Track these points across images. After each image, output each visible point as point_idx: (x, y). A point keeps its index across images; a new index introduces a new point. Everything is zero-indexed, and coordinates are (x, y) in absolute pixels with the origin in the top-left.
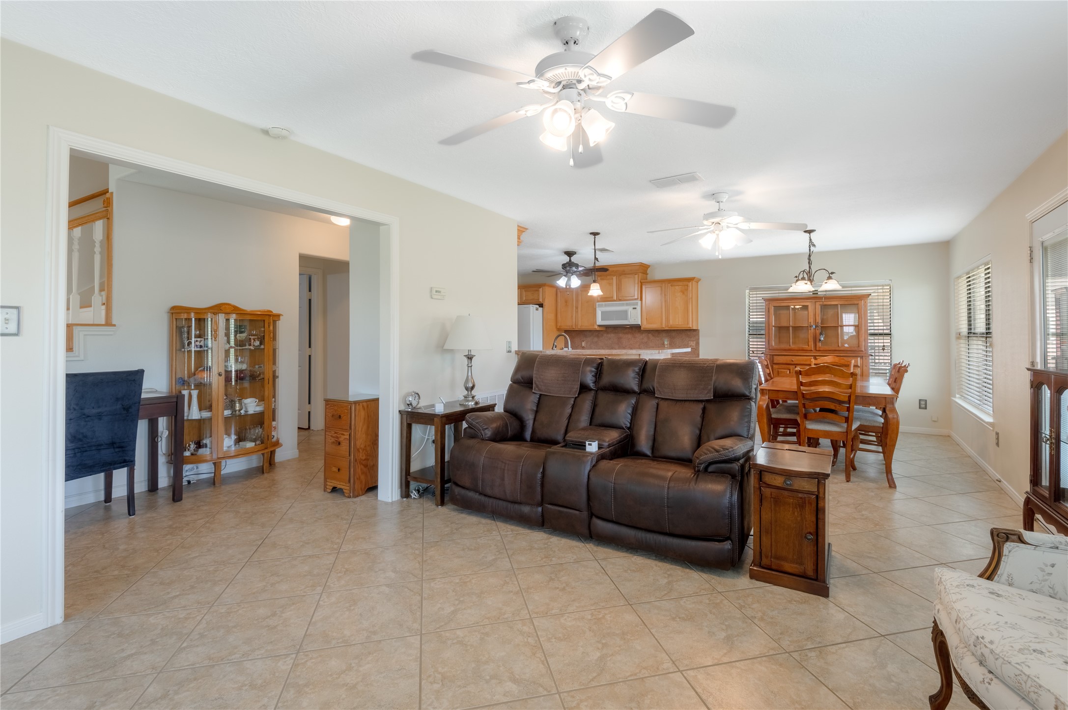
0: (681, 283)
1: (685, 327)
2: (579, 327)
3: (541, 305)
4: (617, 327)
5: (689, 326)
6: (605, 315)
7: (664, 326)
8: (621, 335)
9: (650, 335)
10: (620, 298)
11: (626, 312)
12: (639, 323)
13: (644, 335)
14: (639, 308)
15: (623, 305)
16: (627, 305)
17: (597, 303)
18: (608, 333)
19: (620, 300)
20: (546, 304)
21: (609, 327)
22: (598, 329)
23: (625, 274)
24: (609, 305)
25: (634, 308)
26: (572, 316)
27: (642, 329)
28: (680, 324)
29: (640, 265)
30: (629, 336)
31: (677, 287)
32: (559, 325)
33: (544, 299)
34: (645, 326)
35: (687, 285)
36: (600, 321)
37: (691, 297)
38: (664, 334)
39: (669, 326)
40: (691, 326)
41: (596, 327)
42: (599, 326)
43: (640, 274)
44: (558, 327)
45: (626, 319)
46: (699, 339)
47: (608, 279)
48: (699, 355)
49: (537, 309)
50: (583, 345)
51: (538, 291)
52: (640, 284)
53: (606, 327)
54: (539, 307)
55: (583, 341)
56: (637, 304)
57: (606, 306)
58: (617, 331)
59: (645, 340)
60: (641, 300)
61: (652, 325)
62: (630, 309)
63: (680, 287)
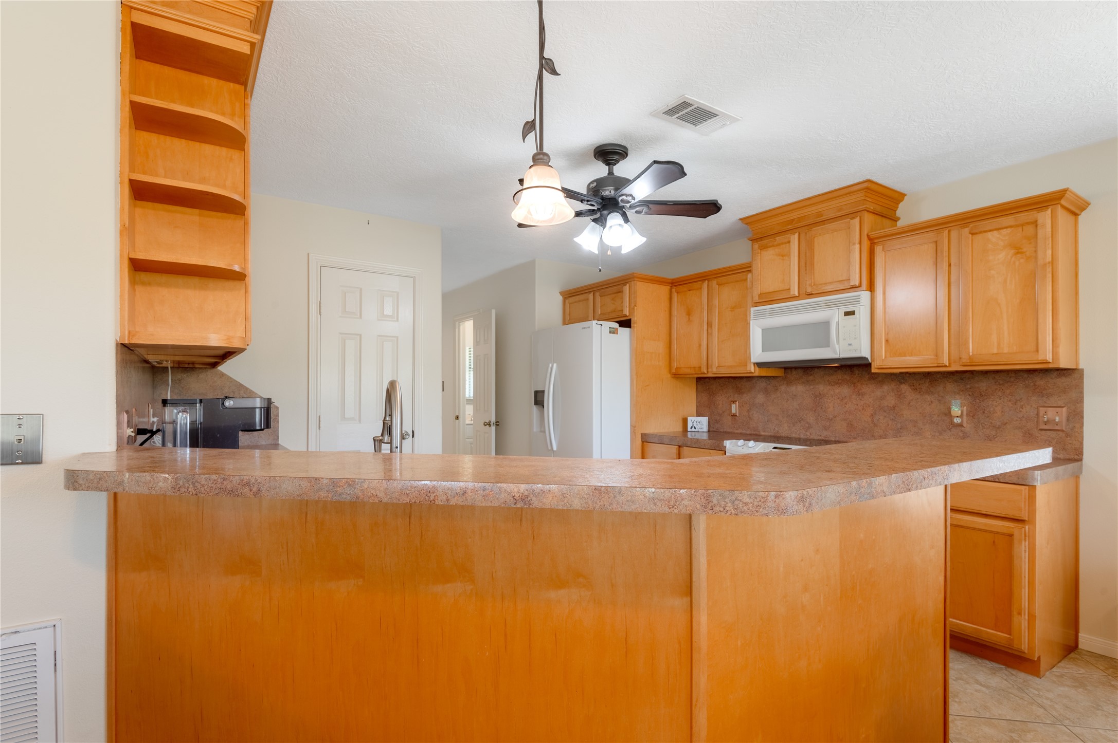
0: (1009, 220)
1: (1024, 359)
2: (714, 370)
3: (626, 323)
4: (813, 368)
5: (1041, 357)
6: (771, 337)
7: (946, 360)
8: (821, 388)
9: (905, 388)
10: (809, 290)
11: (825, 325)
12: (865, 352)
13: (886, 388)
14: (863, 312)
15: (816, 307)
16: (828, 305)
17: (753, 309)
18: (789, 383)
19: (810, 295)
20: (635, 319)
21: (791, 368)
22: (757, 372)
23: (823, 222)
24: (781, 312)
25: (847, 314)
26: (700, 345)
27: (873, 370)
28: (1006, 350)
29: (867, 188)
30: (845, 390)
31: (993, 236)
32: (675, 365)
33: (632, 310)
34: (882, 361)
35: (1035, 223)
36: (758, 353)
37: (1049, 258)
38: (950, 386)
39: (965, 360)
40: (1049, 358)
41: (752, 368)
42: (760, 365)
43: (868, 218)
44: (673, 371)
45: (826, 343)
46: (1080, 400)
47: (778, 245)
48: (1081, 453)
49: (613, 331)
50: (734, 411)
51: (621, 292)
52: (866, 243)
53: (786, 368)
54: (620, 326)
55: (734, 402)
56: (857, 301)
57: (772, 313)
58: (811, 378)
59: (891, 400)
60: (871, 288)
61: (908, 358)
62: (835, 316)
63: (1004, 232)
